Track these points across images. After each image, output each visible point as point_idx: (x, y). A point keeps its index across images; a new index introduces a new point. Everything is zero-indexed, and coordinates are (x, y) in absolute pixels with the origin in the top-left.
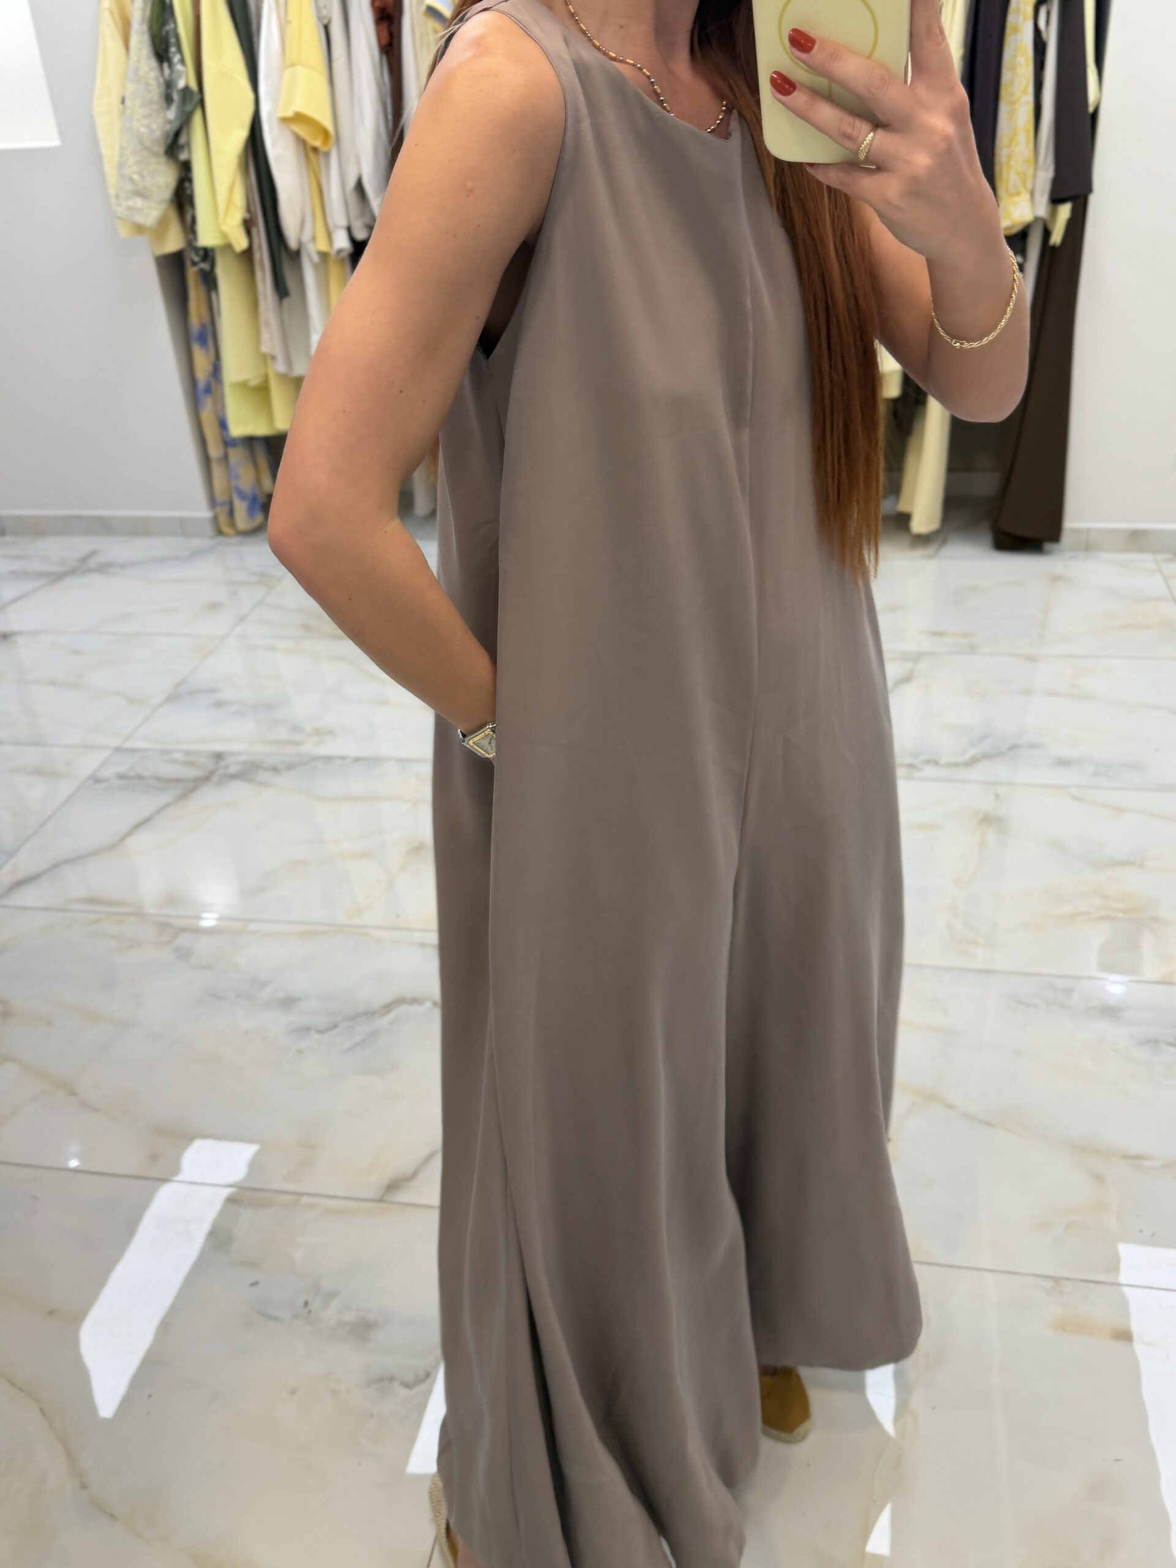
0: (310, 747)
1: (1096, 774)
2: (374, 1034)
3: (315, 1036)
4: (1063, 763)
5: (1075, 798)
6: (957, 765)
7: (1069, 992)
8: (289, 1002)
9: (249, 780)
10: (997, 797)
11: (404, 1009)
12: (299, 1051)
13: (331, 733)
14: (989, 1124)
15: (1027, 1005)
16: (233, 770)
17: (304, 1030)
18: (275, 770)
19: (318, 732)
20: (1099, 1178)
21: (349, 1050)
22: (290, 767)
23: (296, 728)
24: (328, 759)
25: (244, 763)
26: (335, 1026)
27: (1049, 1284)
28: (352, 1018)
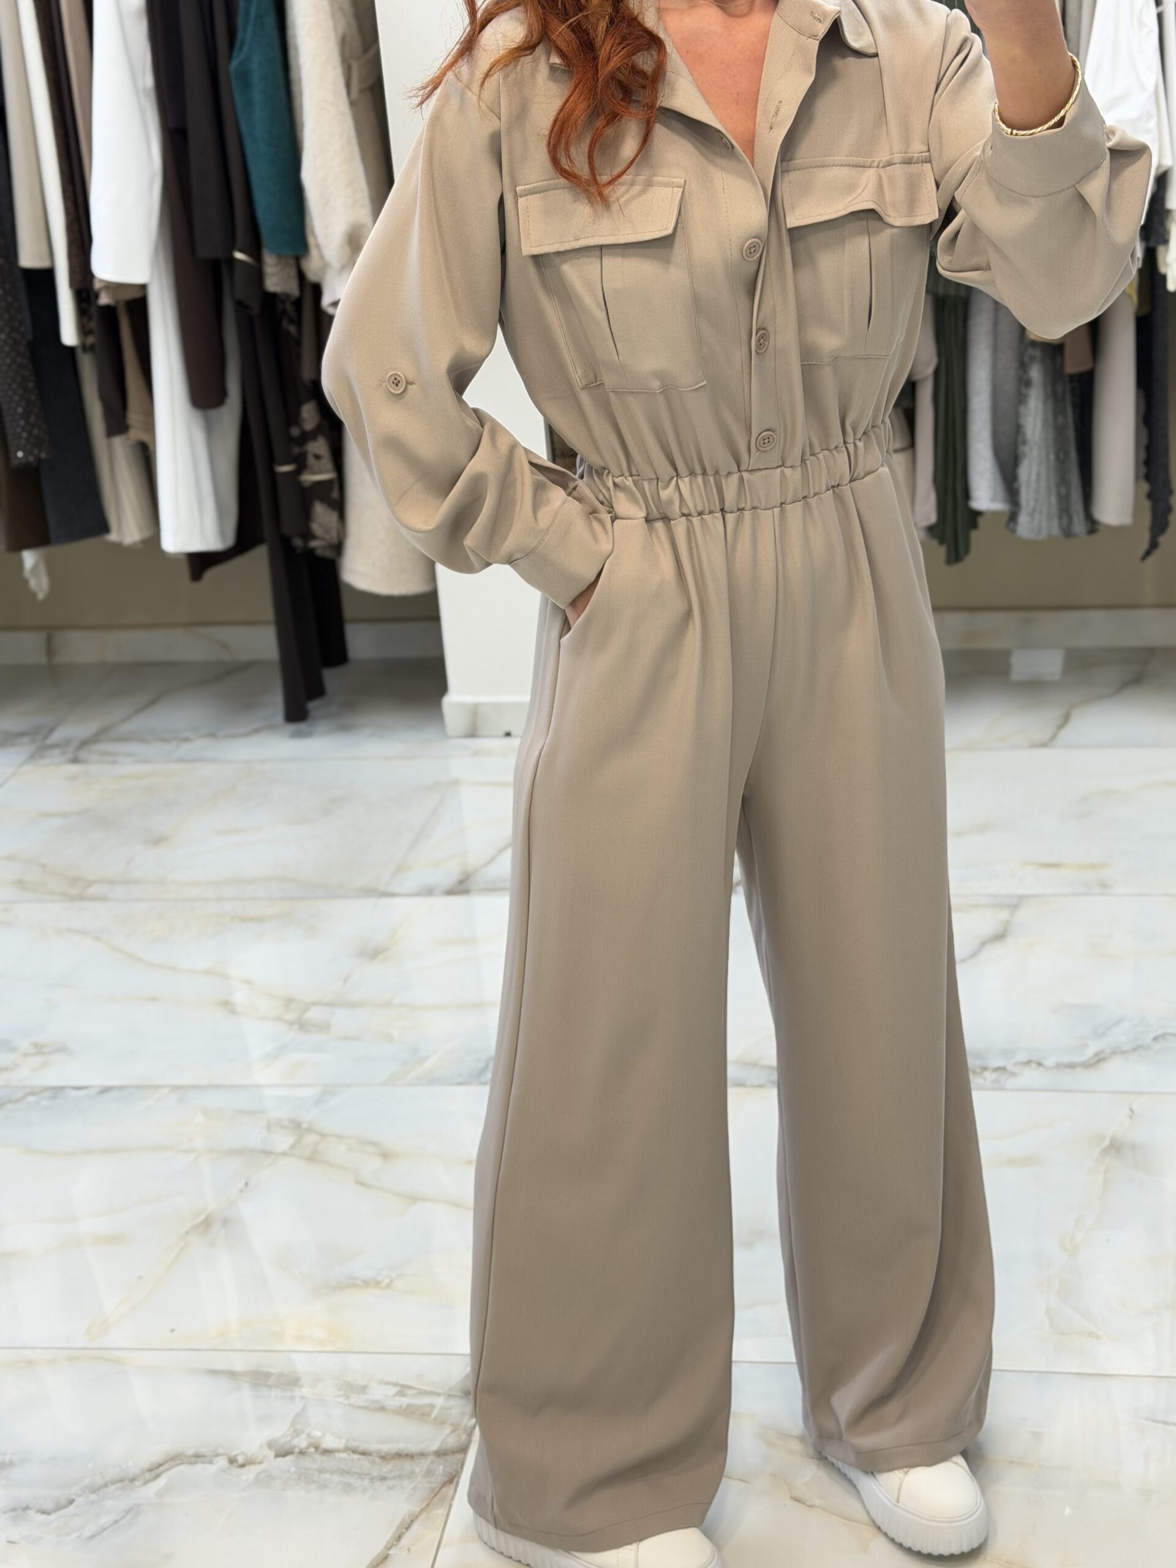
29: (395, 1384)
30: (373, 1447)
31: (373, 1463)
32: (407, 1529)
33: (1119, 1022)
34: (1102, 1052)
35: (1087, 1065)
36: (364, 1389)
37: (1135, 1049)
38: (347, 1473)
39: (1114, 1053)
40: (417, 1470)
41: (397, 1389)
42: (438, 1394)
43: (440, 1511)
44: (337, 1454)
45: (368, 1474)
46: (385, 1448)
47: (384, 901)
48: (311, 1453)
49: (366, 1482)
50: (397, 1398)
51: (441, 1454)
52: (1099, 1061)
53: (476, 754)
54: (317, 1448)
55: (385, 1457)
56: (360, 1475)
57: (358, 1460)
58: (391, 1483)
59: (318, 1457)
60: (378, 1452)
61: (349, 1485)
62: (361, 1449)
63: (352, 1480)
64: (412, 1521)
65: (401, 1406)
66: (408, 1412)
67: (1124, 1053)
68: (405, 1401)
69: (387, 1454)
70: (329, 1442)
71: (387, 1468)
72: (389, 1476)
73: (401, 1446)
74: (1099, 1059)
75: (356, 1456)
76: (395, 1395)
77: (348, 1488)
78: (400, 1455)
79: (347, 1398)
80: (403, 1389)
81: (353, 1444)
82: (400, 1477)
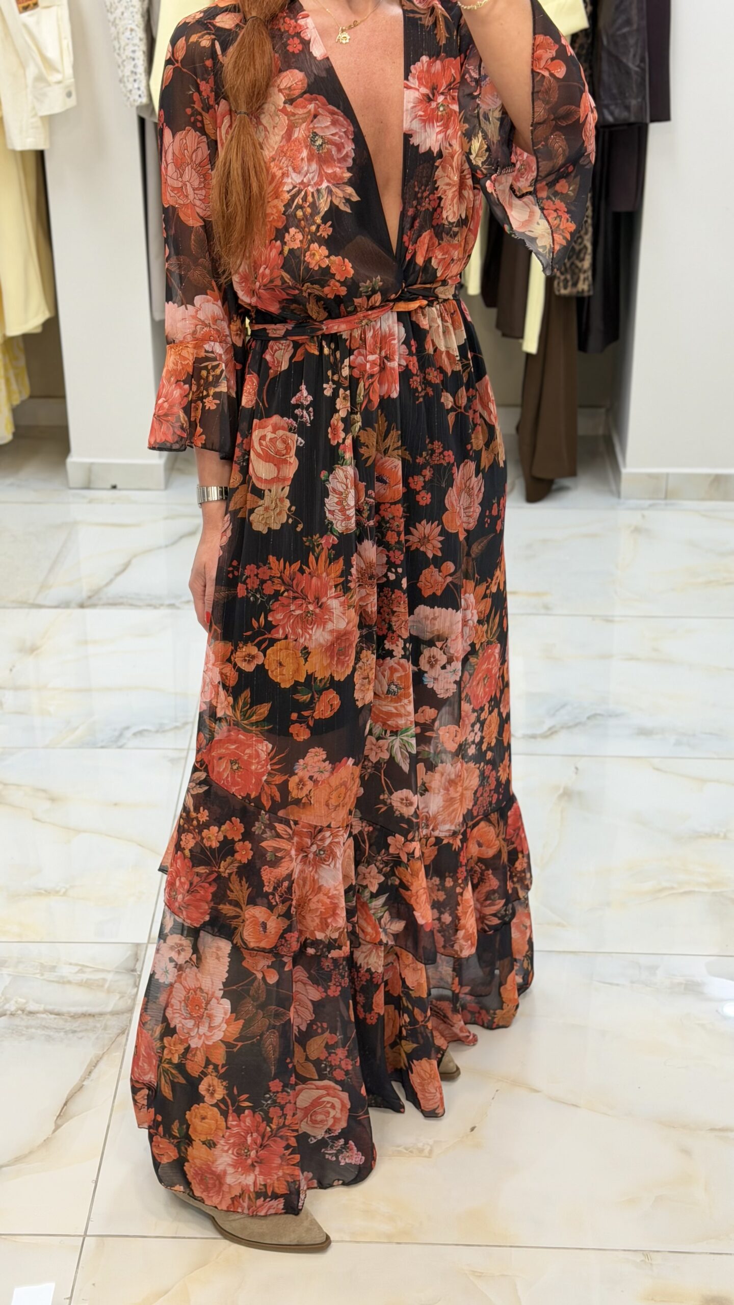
1: (678, 743)
4: (644, 732)
5: (658, 769)
6: (534, 737)
7: (653, 969)
10: (577, 769)
14: (573, 1105)
15: (611, 984)
20: (686, 1152)
27: (639, 1258)
29: (77, 965)
30: (64, 1009)
31: (66, 1021)
32: (95, 1067)
33: (564, 706)
34: (554, 726)
35: (545, 736)
36: (53, 968)
37: (576, 725)
38: (47, 1028)
39: (562, 728)
40: (98, 1025)
41: (79, 968)
42: (109, 971)
43: (117, 1054)
44: (38, 1015)
45: (63, 1029)
46: (73, 1010)
47: (34, 611)
48: (19, 1015)
49: (62, 1034)
50: (79, 975)
51: (114, 1013)
52: (552, 734)
53: (90, 502)
54: (23, 1011)
55: (75, 1017)
56: (57, 1030)
57: (55, 1019)
58: (80, 1035)
59: (24, 1017)
60: (69, 1013)
61: (49, 1036)
62: (56, 1011)
63: (52, 1033)
64: (98, 1061)
65: (82, 980)
66: (87, 985)
67: (569, 727)
68: (84, 976)
69: (75, 1014)
70: (32, 1007)
71: (75, 1025)
72: (78, 1029)
73: (84, 1009)
74: (552, 732)
75: (53, 1016)
76: (78, 972)
77: (49, 1039)
78: (84, 1015)
79: (42, 975)
80: (82, 968)
81: (50, 1007)
82: (86, 1030)
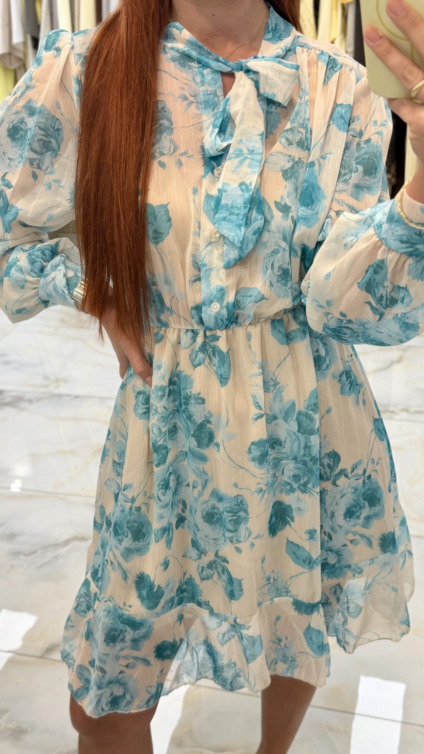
0: (53, 389)
2: (56, 558)
3: (23, 557)
6: (419, 412)
8: (11, 537)
9: (14, 407)
11: (76, 543)
12: (12, 566)
13: (65, 381)
16: (7, 400)
17: (16, 554)
18: (30, 401)
19: (57, 380)
21: (40, 566)
22: (39, 400)
23: (46, 378)
24: (60, 396)
25: (13, 397)
26: (35, 552)
28: (45, 548)
